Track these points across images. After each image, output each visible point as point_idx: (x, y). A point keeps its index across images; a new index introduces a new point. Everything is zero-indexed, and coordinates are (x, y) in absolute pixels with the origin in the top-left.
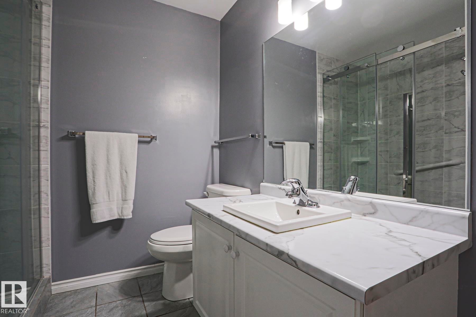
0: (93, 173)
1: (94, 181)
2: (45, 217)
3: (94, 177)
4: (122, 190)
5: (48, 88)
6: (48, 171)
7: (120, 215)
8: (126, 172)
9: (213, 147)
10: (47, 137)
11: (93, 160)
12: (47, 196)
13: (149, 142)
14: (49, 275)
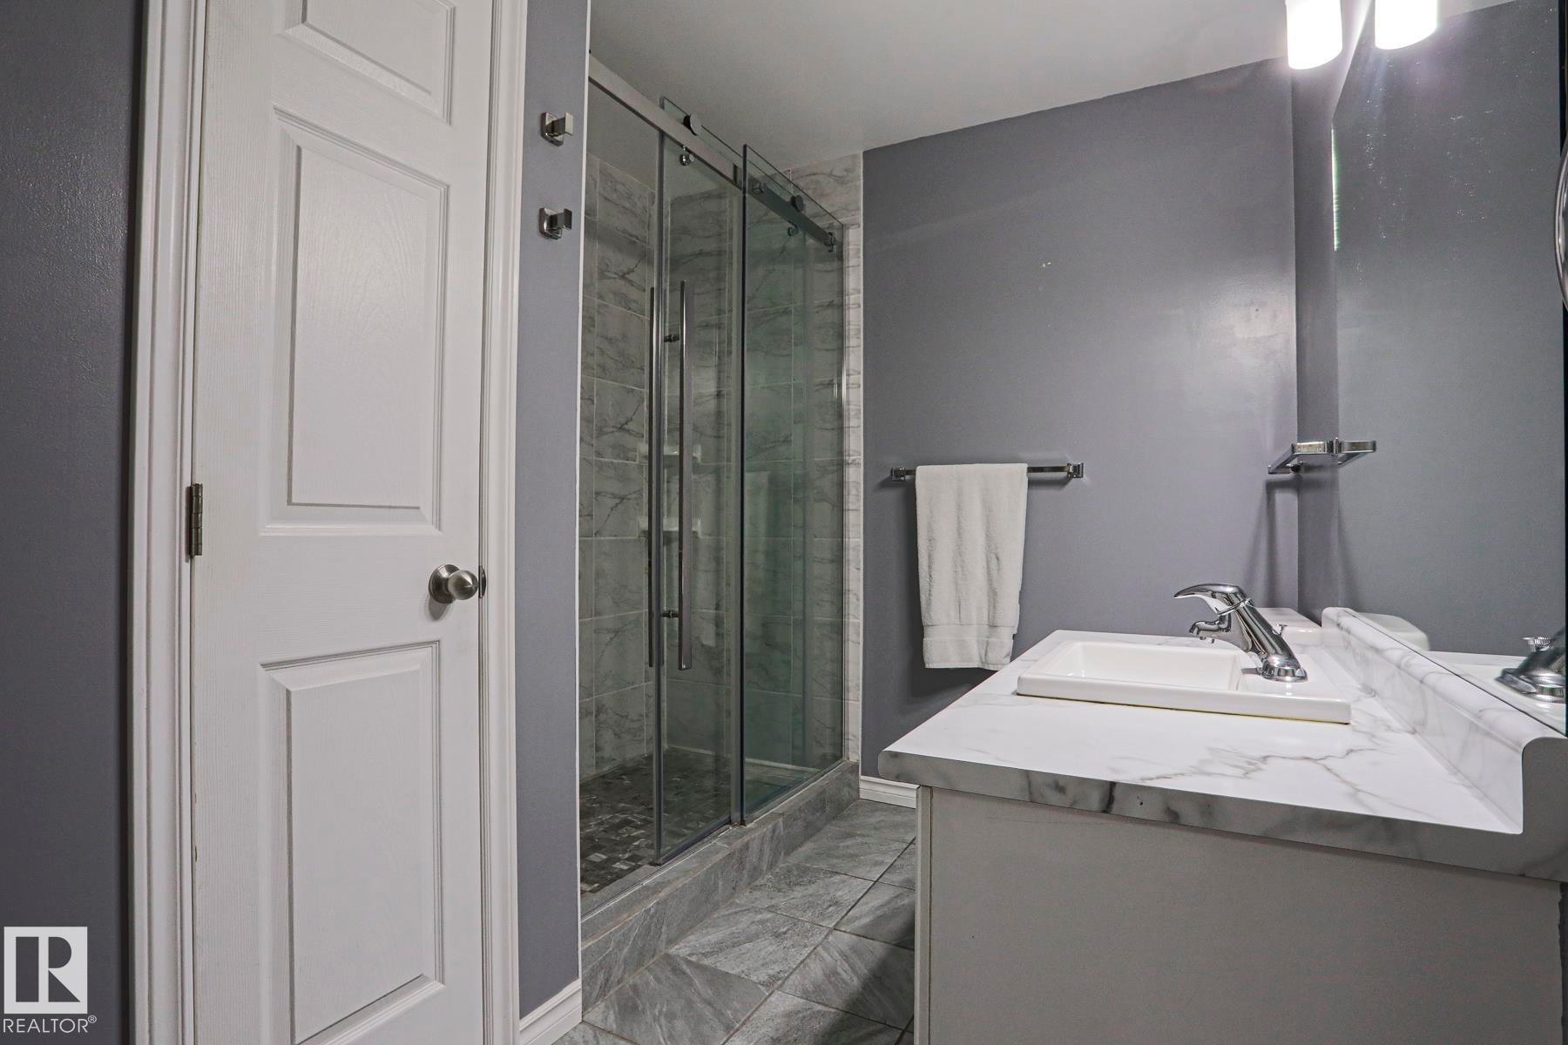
0: (930, 556)
1: (930, 576)
2: (853, 642)
3: (930, 567)
4: (989, 600)
5: (859, 386)
6: (859, 551)
7: (984, 660)
8: (998, 559)
9: (1271, 487)
10: (858, 483)
11: (930, 529)
12: (858, 600)
13: (1062, 483)
14: (857, 758)
